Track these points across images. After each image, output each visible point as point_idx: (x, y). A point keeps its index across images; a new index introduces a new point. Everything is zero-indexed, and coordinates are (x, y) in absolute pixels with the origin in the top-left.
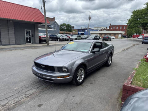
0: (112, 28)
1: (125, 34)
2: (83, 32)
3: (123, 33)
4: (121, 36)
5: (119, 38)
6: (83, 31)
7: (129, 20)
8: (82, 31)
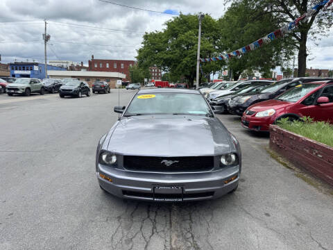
0: (96, 66)
1: (127, 79)
2: (29, 72)
3: (124, 76)
4: (121, 83)
5: (117, 86)
6: (27, 70)
7: (140, 51)
8: (24, 70)
